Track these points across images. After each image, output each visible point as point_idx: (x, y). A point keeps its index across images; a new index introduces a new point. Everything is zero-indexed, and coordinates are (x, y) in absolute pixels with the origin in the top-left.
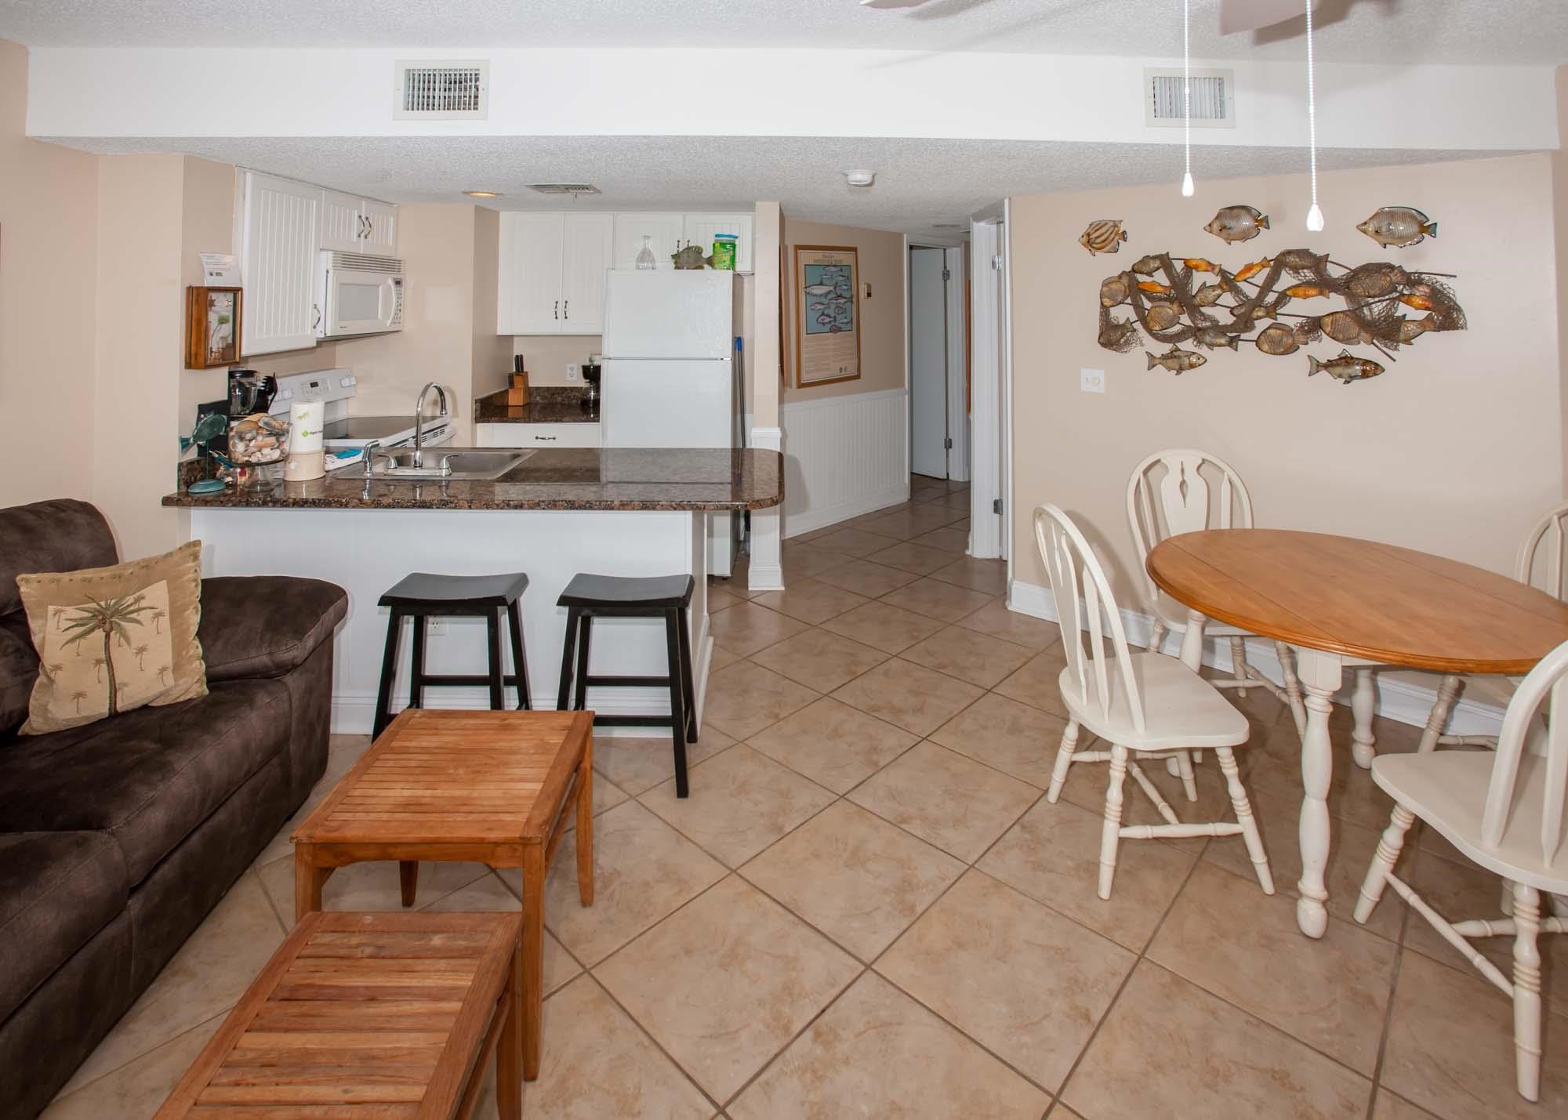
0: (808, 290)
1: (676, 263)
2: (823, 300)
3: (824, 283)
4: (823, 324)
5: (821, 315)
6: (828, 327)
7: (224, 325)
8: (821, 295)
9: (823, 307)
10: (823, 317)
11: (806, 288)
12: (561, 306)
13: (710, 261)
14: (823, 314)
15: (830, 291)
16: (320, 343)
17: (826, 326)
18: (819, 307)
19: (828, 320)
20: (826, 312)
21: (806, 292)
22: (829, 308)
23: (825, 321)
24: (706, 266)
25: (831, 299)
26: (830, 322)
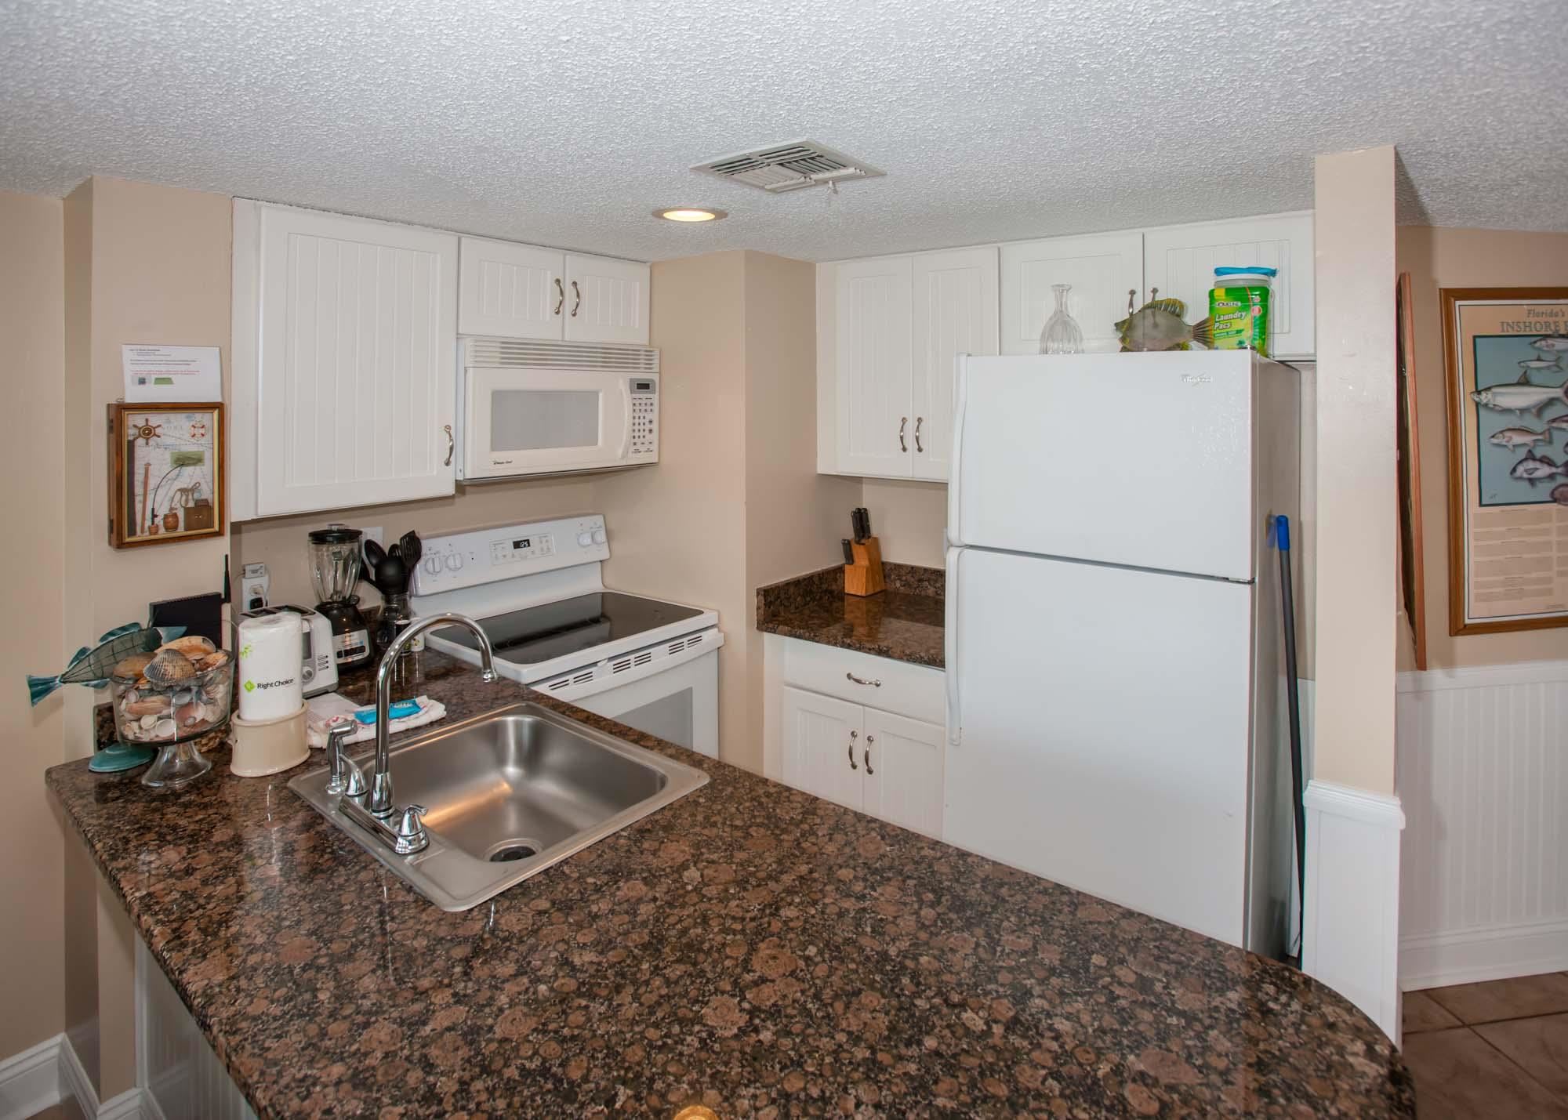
0: (1484, 398)
1: (1123, 339)
2: (1529, 421)
3: (1535, 378)
4: (1532, 481)
5: (1526, 459)
6: (1544, 490)
7: (188, 470)
8: (1523, 411)
9: (1527, 439)
10: (1531, 465)
11: (1479, 393)
12: (911, 425)
13: (1203, 334)
14: (1531, 456)
15: (1551, 402)
16: (461, 487)
17: (1539, 485)
18: (1518, 439)
19: (1544, 471)
20: (1538, 453)
21: (1477, 404)
22: (1551, 442)
23: (1538, 474)
24: (1194, 344)
25: (1554, 421)
26: (1552, 477)
